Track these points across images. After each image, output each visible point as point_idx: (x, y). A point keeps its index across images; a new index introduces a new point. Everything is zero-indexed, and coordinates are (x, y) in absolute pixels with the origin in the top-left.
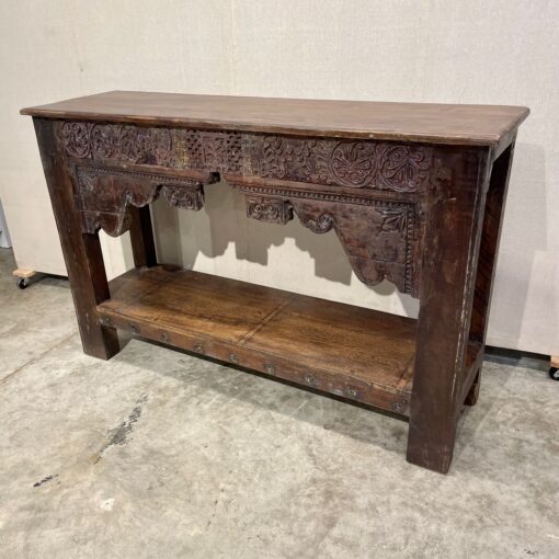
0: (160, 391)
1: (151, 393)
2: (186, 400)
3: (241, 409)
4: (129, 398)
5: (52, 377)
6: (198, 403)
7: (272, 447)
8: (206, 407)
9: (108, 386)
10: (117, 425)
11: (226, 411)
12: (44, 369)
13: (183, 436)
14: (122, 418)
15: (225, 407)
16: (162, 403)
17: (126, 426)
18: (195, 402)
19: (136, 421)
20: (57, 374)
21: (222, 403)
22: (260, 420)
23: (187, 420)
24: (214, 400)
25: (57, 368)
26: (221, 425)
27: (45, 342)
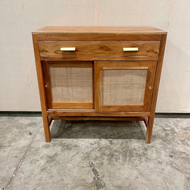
0: (95, 159)
1: (92, 161)
2: (110, 160)
3: (135, 158)
4: (85, 166)
5: (39, 166)
7: (161, 170)
8: (121, 161)
9: (71, 163)
10: (92, 180)
11: (130, 160)
13: (125, 176)
14: (91, 176)
15: (128, 159)
16: (102, 164)
17: (96, 179)
18: (114, 160)
19: (98, 175)
20: (40, 163)
21: (125, 157)
22: (146, 161)
23: (119, 169)
24: (121, 157)
25: (38, 161)
26: (134, 167)
27: (19, 150)
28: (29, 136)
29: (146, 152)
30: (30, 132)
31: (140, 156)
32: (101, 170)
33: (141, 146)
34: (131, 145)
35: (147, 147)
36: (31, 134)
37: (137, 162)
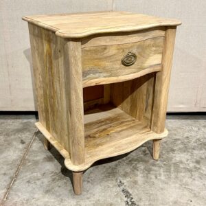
0: (125, 176)
1: (121, 179)
2: (146, 177)
3: (182, 174)
4: (111, 186)
6: (156, 177)
8: (163, 178)
9: (88, 182)
11: (177, 177)
12: (29, 182)
13: (171, 199)
14: (121, 199)
15: (173, 176)
16: (135, 182)
17: (130, 203)
18: (153, 177)
19: (132, 198)
20: (43, 183)
21: (168, 173)
22: (200, 178)
23: (162, 189)
24: (162, 173)
25: (38, 179)
26: (184, 186)
27: (8, 165)
28: (21, 146)
29: (198, 166)
30: (22, 141)
31: (190, 171)
32: (136, 191)
33: (190, 158)
34: (175, 156)
35: (198, 159)
36: (23, 142)
37: (187, 179)
